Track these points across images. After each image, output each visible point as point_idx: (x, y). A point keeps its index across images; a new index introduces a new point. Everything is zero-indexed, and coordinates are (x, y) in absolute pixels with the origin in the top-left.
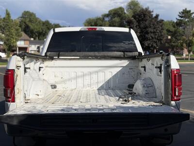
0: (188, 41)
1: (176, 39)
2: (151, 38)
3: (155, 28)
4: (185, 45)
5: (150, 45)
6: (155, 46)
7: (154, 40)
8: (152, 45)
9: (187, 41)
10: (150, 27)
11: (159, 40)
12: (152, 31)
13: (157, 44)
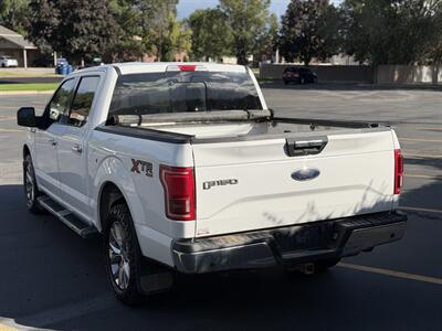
0: (161, 41)
1: (128, 31)
2: (86, 32)
3: (92, 9)
4: (154, 48)
5: (85, 48)
6: (97, 50)
7: (94, 36)
8: (89, 48)
9: (158, 40)
10: (82, 6)
11: (103, 36)
12: (88, 15)
13: (99, 46)
